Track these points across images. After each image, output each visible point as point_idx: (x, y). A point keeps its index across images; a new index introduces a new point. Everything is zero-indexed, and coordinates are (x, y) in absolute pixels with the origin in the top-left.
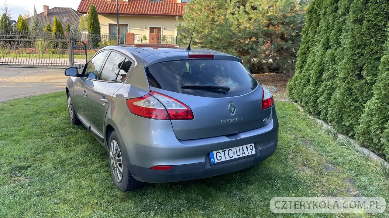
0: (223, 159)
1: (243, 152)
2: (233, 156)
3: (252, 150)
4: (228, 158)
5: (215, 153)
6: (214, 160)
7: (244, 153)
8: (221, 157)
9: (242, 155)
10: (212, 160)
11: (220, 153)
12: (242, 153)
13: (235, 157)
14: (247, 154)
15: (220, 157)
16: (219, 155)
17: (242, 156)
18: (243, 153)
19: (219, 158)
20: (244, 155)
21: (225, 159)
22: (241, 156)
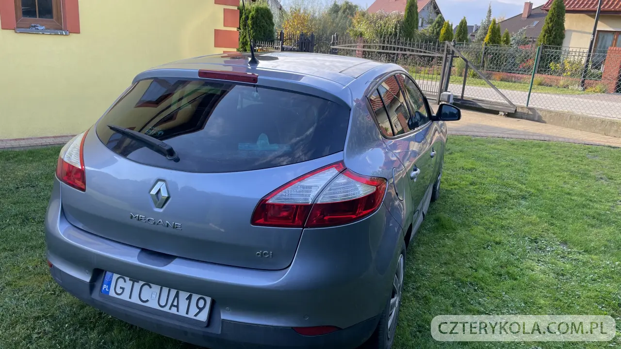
0: (125, 297)
1: (175, 303)
2: (147, 301)
3: (201, 310)
4: (135, 300)
5: (116, 276)
6: (109, 288)
7: (177, 307)
8: (123, 289)
9: (170, 309)
10: (105, 286)
11: (125, 282)
12: (172, 305)
13: (153, 304)
14: (182, 312)
15: (121, 288)
16: (121, 283)
17: (169, 311)
18: (174, 306)
19: (119, 291)
20: (174, 310)
21: (130, 298)
22: (166, 309)
